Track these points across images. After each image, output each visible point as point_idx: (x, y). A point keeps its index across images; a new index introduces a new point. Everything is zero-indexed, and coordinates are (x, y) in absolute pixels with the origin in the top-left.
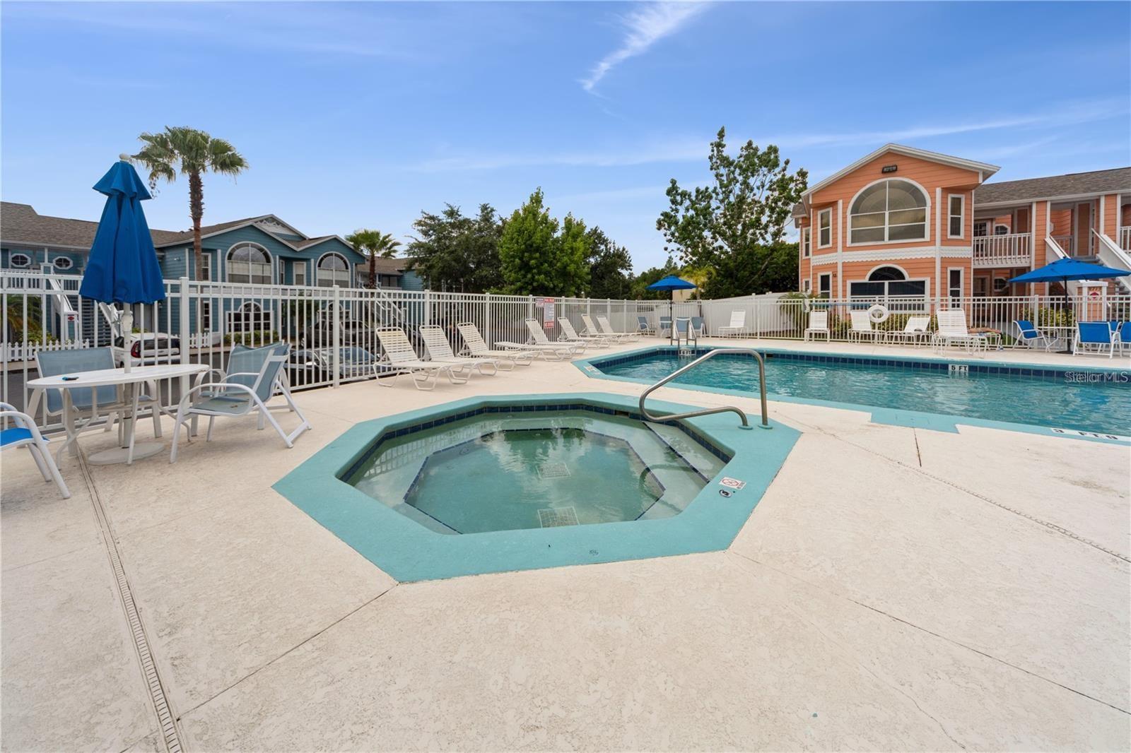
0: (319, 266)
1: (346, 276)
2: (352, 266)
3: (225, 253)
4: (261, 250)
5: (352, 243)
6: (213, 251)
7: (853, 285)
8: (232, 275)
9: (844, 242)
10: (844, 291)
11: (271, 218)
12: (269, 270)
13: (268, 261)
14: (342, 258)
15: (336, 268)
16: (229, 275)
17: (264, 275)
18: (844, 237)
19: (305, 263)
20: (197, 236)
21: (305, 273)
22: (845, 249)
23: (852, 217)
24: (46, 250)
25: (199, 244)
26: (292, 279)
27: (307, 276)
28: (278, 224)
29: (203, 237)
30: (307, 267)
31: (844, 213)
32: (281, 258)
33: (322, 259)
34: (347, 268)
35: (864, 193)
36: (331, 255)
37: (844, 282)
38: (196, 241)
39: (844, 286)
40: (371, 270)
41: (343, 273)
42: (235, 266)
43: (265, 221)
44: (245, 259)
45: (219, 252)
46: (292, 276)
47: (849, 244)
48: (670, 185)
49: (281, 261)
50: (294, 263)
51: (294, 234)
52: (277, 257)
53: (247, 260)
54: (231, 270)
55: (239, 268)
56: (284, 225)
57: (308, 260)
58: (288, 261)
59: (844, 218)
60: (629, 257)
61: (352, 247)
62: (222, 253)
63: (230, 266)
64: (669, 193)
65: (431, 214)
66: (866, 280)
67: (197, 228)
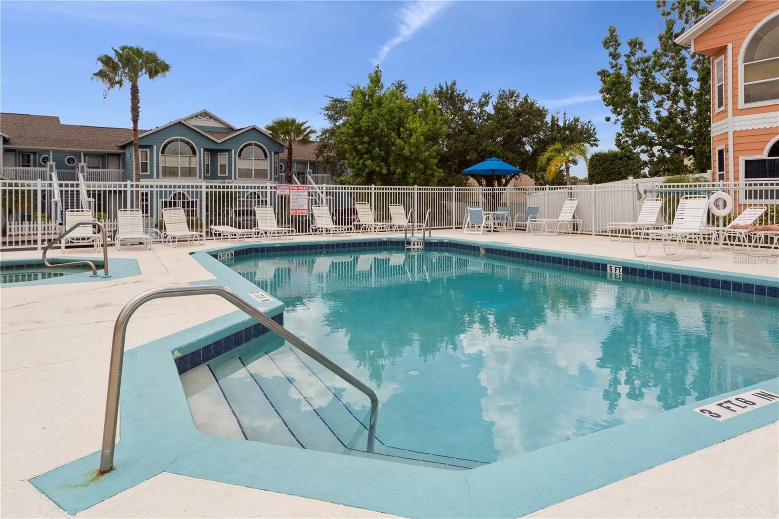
0: (239, 156)
1: (265, 165)
2: (271, 154)
3: (159, 148)
4: (188, 143)
5: (270, 132)
6: (150, 147)
7: (747, 162)
8: (165, 167)
9: (735, 103)
10: (736, 172)
11: (204, 113)
12: (195, 162)
13: (194, 153)
14: (261, 147)
15: (255, 157)
16: (162, 167)
17: (191, 166)
18: (735, 96)
19: (227, 153)
20: (135, 135)
21: (227, 164)
22: (737, 112)
23: (745, 66)
24: (51, 153)
25: (137, 141)
26: (217, 169)
27: (229, 166)
28: (211, 118)
29: (140, 136)
30: (229, 157)
31: (734, 61)
32: (205, 150)
33: (242, 150)
34: (266, 157)
35: (760, 30)
36: (251, 144)
37: (736, 158)
38: (135, 139)
39: (736, 165)
40: (288, 158)
41: (262, 162)
42: (168, 158)
43: (199, 116)
44: (175, 153)
45: (155, 147)
46: (217, 166)
47: (741, 104)
48: (608, 35)
49: (206, 153)
50: (219, 154)
51: (224, 127)
52: (202, 149)
53: (177, 153)
54: (164, 162)
55: (170, 161)
56: (216, 119)
57: (229, 151)
58: (213, 153)
59: (735, 68)
60: (594, 129)
61: (270, 136)
62: (157, 148)
63: (164, 160)
64: (606, 44)
65: (335, 97)
66: (764, 156)
67: (135, 129)
